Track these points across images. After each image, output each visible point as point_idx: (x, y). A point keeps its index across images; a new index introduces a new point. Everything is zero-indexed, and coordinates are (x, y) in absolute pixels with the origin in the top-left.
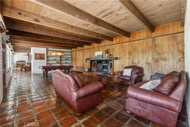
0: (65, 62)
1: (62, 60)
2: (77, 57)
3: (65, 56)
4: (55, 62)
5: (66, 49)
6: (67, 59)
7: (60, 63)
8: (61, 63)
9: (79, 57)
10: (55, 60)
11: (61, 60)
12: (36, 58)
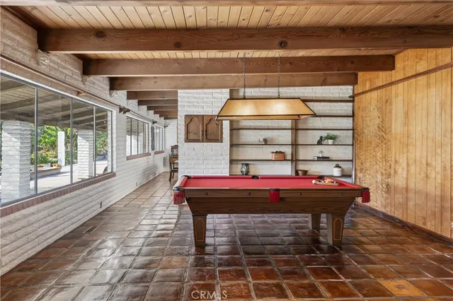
0: (316, 152)
1: (300, 141)
2: (397, 127)
3: (318, 123)
4: (267, 152)
5: (324, 83)
6: (329, 137)
7: (292, 160)
8: (297, 160)
9: (406, 123)
10: (266, 142)
11: (295, 145)
12: (192, 136)
